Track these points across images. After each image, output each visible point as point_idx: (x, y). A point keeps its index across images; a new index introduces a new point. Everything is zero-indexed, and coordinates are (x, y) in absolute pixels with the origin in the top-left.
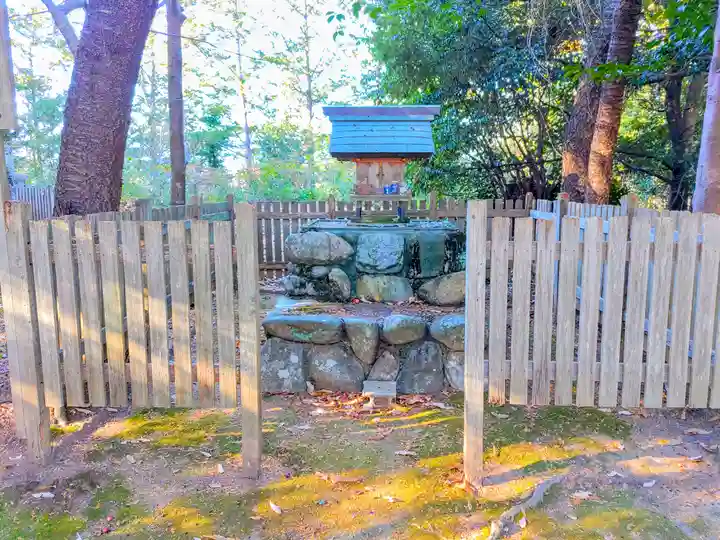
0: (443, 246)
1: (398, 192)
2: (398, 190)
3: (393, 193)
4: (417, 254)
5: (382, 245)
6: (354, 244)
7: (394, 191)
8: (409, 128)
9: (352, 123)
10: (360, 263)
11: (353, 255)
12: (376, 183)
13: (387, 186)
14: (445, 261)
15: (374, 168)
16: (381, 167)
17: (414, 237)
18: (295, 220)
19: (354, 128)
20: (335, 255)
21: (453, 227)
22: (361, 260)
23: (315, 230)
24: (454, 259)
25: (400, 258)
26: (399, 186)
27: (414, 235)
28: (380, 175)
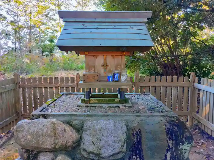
0: (165, 136)
1: (119, 81)
2: (120, 77)
3: (116, 81)
4: (139, 142)
5: (105, 134)
6: (79, 130)
7: (117, 79)
8: (128, 27)
9: (81, 24)
10: (85, 150)
11: (78, 142)
12: (102, 71)
13: (110, 75)
14: (167, 150)
15: (100, 60)
16: (105, 59)
17: (135, 124)
18: (57, 88)
19: (83, 27)
20: (60, 142)
21: (172, 114)
22: (85, 147)
23: (45, 116)
24: (177, 149)
25: (122, 146)
26: (120, 74)
27: (135, 122)
28: (105, 65)
